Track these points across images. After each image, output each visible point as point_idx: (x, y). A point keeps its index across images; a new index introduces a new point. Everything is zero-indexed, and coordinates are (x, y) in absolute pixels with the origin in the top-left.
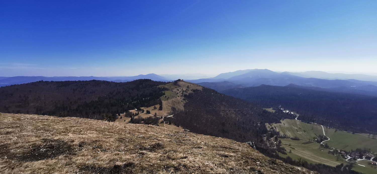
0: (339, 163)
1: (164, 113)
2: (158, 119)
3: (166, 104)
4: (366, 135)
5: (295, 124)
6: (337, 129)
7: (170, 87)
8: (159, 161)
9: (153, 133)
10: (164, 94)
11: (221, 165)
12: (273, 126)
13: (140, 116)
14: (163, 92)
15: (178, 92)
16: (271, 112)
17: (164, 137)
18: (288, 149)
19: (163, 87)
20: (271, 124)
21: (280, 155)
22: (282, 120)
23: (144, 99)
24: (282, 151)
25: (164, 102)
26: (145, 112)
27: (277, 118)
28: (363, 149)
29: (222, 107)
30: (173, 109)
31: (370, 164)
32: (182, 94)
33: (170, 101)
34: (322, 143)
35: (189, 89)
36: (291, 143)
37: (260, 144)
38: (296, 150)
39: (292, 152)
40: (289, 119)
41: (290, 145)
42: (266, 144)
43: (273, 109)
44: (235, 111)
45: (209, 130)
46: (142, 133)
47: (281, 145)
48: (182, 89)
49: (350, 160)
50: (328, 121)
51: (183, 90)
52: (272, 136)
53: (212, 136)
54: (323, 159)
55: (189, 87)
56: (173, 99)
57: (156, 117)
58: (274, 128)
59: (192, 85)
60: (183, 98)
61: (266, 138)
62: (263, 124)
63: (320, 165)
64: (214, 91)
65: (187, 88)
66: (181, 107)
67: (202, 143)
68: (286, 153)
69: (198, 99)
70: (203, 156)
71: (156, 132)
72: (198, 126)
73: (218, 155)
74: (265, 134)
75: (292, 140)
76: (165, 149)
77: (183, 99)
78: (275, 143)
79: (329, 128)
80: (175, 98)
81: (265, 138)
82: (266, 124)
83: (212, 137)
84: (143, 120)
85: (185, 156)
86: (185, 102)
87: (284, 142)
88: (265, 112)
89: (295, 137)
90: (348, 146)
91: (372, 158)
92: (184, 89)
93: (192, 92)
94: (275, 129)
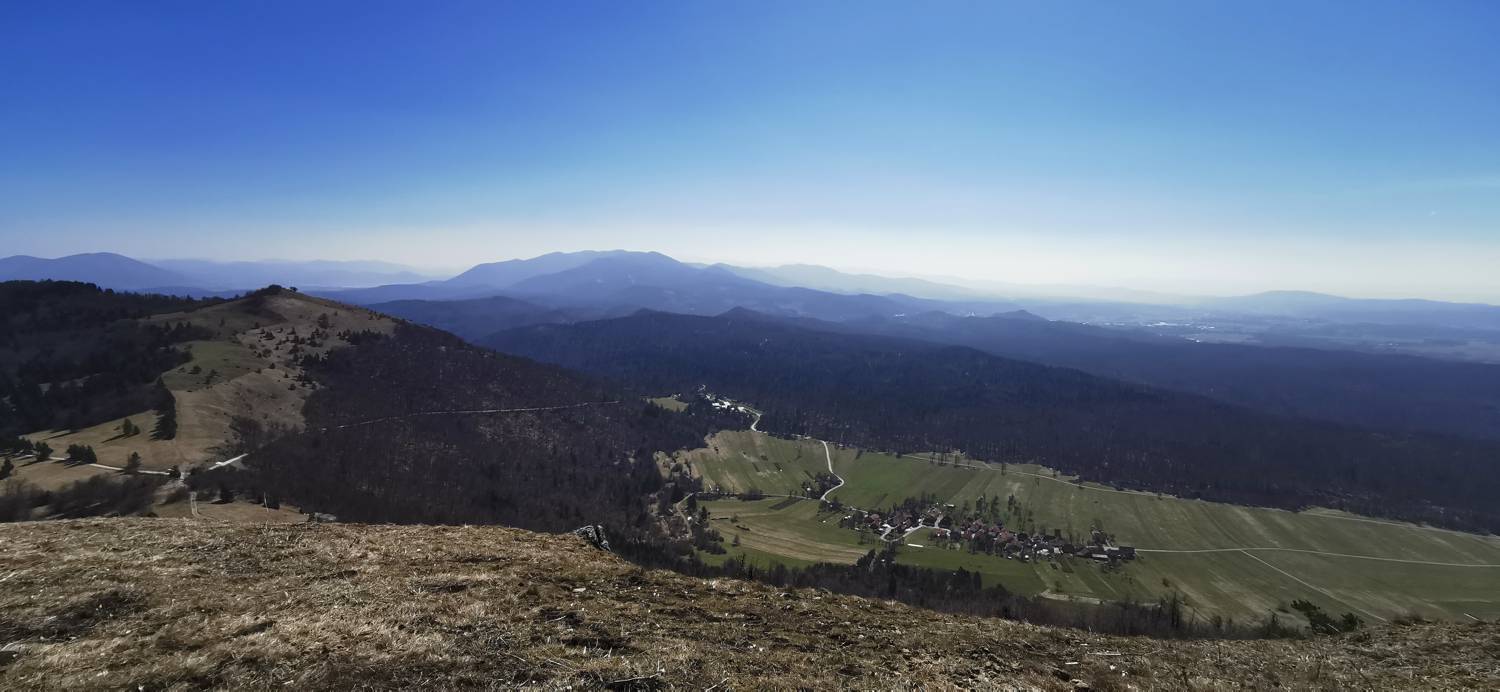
0: (865, 552)
1: (190, 451)
2: (151, 484)
3: (197, 407)
4: (924, 457)
5: (750, 447)
6: (861, 449)
7: (223, 323)
8: (105, 673)
9: (90, 554)
10: (187, 357)
11: (427, 622)
12: (679, 461)
13: (20, 484)
14: (180, 348)
15: (270, 345)
16: (672, 412)
17: (166, 560)
18: (728, 535)
19: (180, 325)
20: (674, 454)
21: (708, 559)
22: (709, 435)
23: (45, 387)
24: (711, 543)
25: (186, 402)
26: (59, 454)
27: (691, 432)
28: (919, 499)
29: (485, 403)
30: (245, 427)
31: (933, 536)
32: (291, 357)
33: (223, 389)
34: (823, 498)
35: (328, 330)
36: (739, 512)
37: (638, 530)
38: (753, 534)
39: (742, 541)
40: (732, 430)
41: (734, 520)
42: (660, 529)
43: (680, 400)
44: (539, 414)
45: (429, 504)
46: (18, 561)
47: (707, 526)
48: (293, 333)
49: (890, 536)
50: (841, 426)
51: (297, 337)
52: (677, 496)
53: (433, 525)
54: (827, 546)
55: (330, 322)
56: (244, 381)
57: (137, 474)
58: (685, 466)
59: (342, 313)
60: (298, 371)
61: (659, 507)
62: (645, 455)
63: (819, 566)
64: (447, 337)
65: (316, 326)
66: (290, 416)
67: (371, 555)
68: (723, 547)
69: (378, 374)
70: (355, 604)
71: (117, 545)
72: (376, 492)
73: (422, 590)
74: (654, 491)
75: (740, 501)
76: (151, 611)
77: (300, 378)
78: (689, 518)
79: (843, 448)
80: (253, 374)
81: (655, 506)
82: (656, 455)
83: (431, 528)
84: (44, 498)
85: (262, 618)
86: (308, 390)
87: (716, 511)
88: (653, 411)
89: (751, 492)
90: (886, 495)
91: (939, 520)
92: (304, 333)
93: (344, 344)
94: (688, 470)
